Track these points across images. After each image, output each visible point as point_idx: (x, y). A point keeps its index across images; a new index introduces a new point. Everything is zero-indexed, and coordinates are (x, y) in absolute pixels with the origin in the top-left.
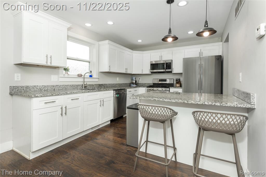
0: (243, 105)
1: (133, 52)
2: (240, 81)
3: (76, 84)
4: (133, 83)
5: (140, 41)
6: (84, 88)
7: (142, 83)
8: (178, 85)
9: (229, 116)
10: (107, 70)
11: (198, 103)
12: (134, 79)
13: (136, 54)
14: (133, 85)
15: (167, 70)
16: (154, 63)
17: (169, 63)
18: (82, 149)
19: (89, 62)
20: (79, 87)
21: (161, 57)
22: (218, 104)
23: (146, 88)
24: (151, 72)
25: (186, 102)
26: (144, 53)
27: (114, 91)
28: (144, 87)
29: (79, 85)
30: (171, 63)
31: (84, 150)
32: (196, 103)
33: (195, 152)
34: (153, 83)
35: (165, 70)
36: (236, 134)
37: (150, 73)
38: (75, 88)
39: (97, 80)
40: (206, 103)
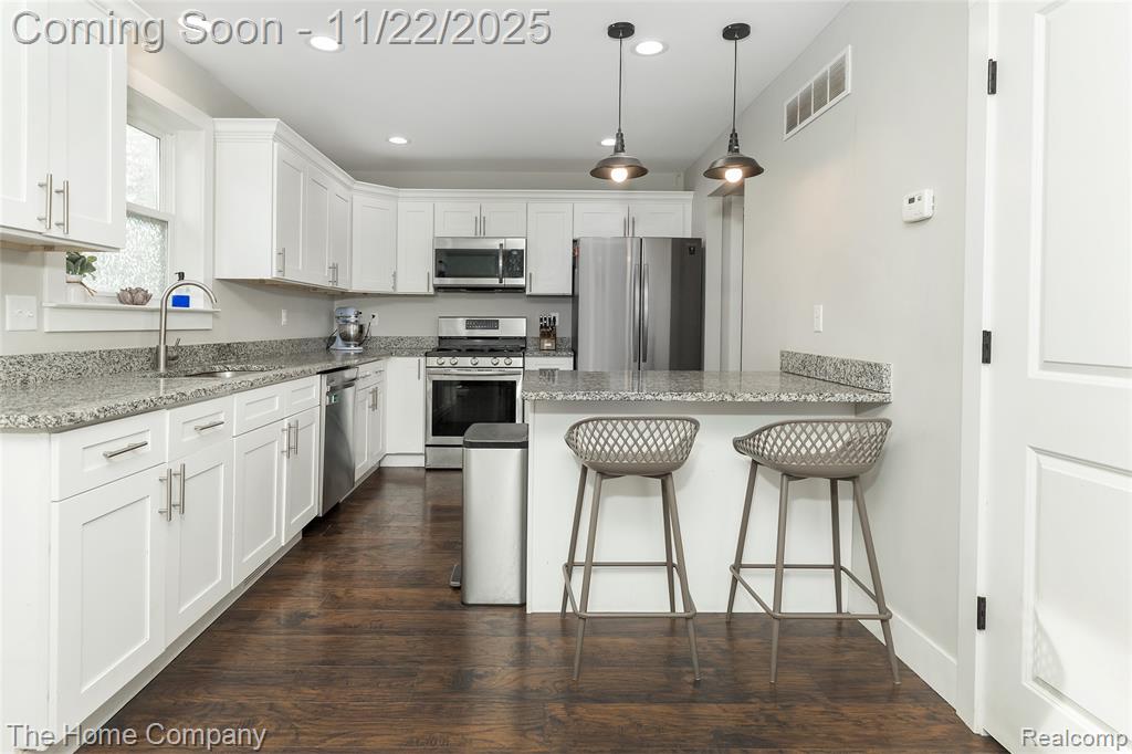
0: (867, 396)
1: (355, 186)
2: (816, 329)
3: (122, 348)
4: (346, 338)
5: (398, 140)
6: (166, 366)
7: (387, 338)
8: (547, 344)
9: (832, 425)
10: (267, 272)
11: (763, 399)
12: (353, 319)
13: (367, 200)
14: (348, 345)
15: (509, 282)
16: (449, 246)
17: (515, 253)
18: (287, 672)
19: (163, 223)
20: (136, 365)
21: (481, 222)
22: (813, 398)
23: (423, 359)
24: (438, 288)
25: (729, 398)
26: (401, 194)
27: (325, 377)
28: (411, 354)
29: (136, 353)
30: (522, 251)
31: (294, 672)
32: (755, 400)
33: (733, 563)
34: (440, 338)
35: (501, 282)
36: (861, 476)
37: (432, 291)
38: (118, 367)
39: (207, 323)
40: (784, 398)
